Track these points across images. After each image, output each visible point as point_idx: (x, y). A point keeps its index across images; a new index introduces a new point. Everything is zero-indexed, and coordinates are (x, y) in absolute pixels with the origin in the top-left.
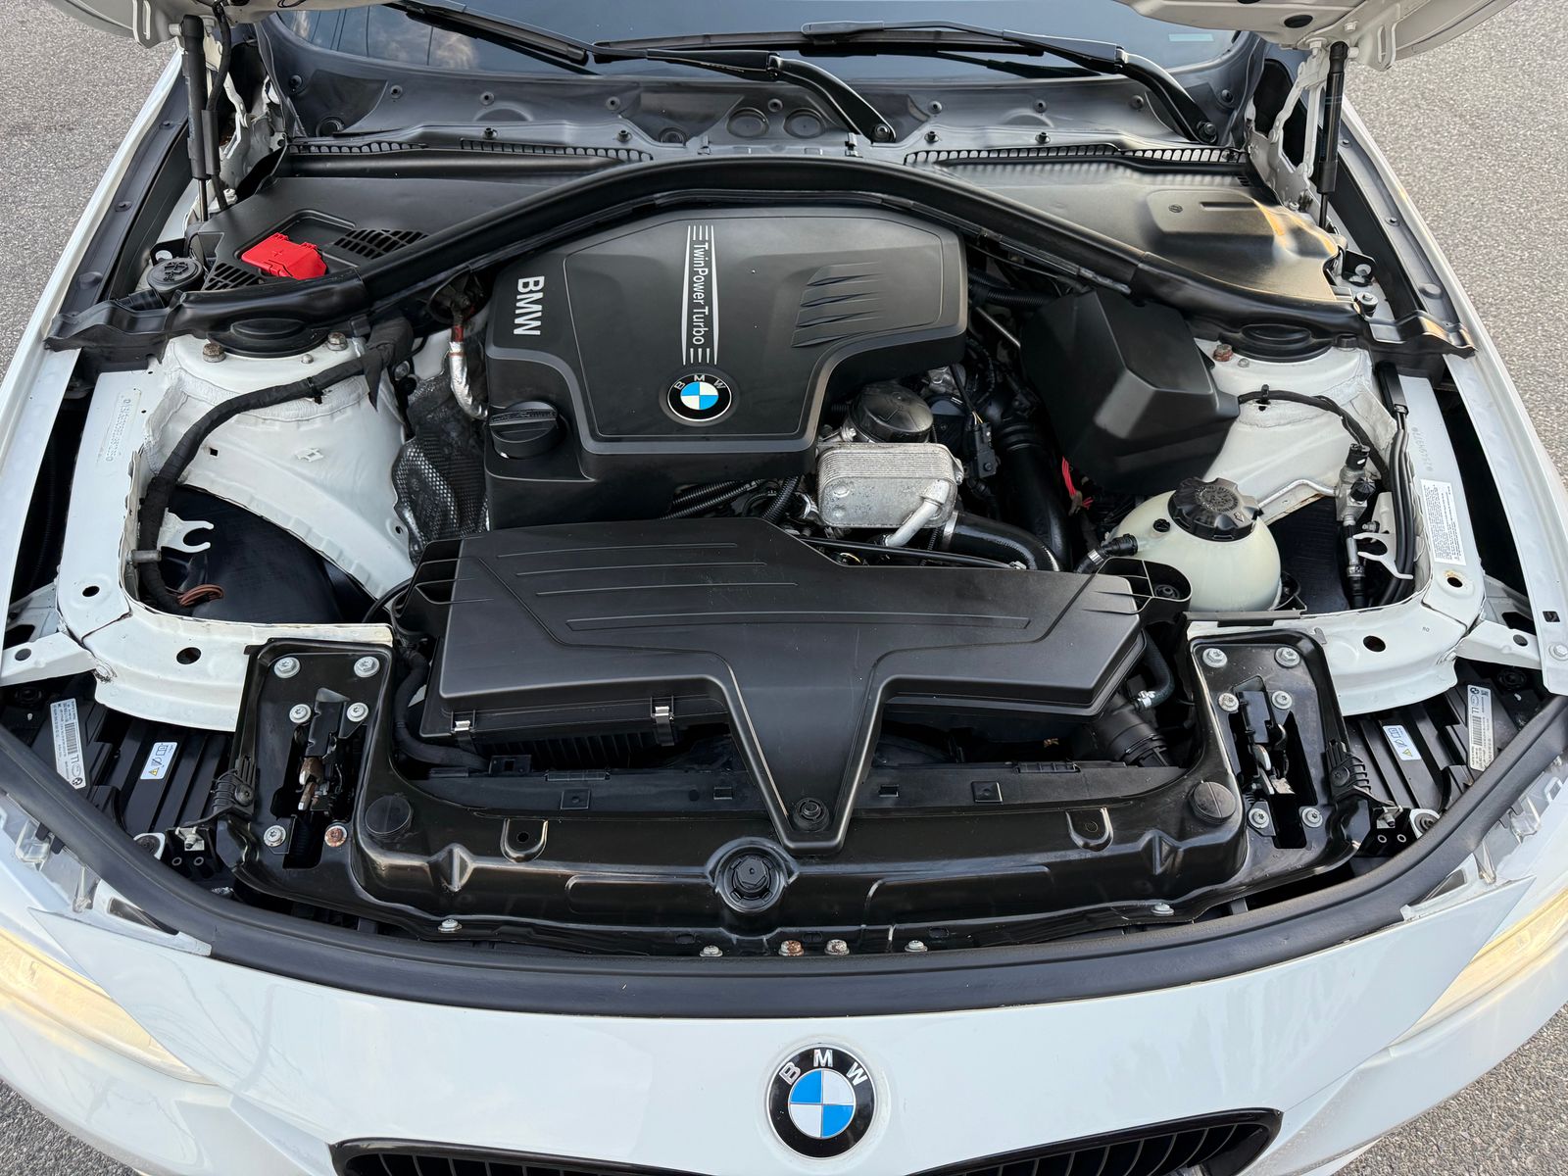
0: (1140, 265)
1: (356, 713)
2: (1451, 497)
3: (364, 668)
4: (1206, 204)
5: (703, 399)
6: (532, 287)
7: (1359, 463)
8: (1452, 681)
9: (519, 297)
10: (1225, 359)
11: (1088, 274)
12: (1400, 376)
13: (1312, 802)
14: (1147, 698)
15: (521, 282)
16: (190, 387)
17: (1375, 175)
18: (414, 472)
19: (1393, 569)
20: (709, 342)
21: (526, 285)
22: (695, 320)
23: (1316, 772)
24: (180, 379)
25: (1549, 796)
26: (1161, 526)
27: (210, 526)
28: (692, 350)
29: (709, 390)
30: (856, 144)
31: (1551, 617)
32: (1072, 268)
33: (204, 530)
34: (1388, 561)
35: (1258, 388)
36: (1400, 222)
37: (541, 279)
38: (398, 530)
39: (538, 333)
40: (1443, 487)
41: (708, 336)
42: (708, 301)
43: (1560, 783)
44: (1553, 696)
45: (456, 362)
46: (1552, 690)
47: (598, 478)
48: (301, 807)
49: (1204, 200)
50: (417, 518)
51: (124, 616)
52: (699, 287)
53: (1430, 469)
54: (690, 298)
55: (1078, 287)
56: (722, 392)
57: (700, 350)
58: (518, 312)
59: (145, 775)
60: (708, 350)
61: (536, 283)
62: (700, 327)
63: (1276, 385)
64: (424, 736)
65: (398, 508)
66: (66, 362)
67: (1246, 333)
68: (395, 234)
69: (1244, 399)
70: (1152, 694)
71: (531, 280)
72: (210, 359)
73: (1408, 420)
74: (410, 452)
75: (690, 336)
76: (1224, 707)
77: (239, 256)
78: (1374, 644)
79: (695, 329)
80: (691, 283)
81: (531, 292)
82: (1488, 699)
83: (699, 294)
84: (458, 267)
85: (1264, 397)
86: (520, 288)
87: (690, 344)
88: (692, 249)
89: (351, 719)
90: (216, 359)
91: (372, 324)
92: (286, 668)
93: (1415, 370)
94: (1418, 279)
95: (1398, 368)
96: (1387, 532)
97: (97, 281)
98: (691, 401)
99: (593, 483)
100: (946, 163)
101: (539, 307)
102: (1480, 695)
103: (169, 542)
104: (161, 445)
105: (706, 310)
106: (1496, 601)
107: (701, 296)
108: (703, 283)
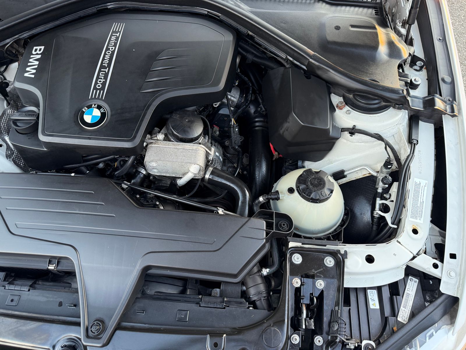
0: (311, 60)
2: (426, 188)
4: (353, 26)
5: (93, 117)
6: (38, 52)
7: (389, 167)
8: (402, 276)
9: (32, 56)
10: (341, 109)
11: (291, 59)
12: (420, 122)
13: (321, 334)
14: (265, 272)
17: (439, 13)
19: (389, 221)
20: (103, 88)
21: (36, 50)
22: (101, 75)
23: (326, 319)
25: (427, 338)
26: (291, 191)
28: (95, 91)
31: (453, 256)
32: (283, 55)
34: (388, 217)
35: (351, 126)
36: (444, 40)
37: (43, 48)
38: (1, 146)
39: (33, 76)
40: (423, 182)
41: (104, 84)
42: (109, 66)
43: (434, 333)
44: (443, 294)
46: (443, 292)
47: (48, 149)
49: (353, 24)
52: (107, 57)
53: (420, 173)
54: (102, 63)
55: (286, 64)
56: (103, 115)
57: (98, 91)
58: (29, 64)
60: (102, 91)
61: (40, 50)
62: (101, 79)
63: (359, 126)
67: (354, 96)
69: (343, 130)
70: (268, 270)
71: (38, 48)
73: (417, 147)
75: (96, 83)
76: (294, 285)
78: (370, 259)
79: (99, 80)
80: (105, 54)
82: (416, 285)
83: (106, 61)
84: (15, 37)
85: (353, 131)
86: (34, 52)
87: (95, 88)
88: (112, 35)
93: (428, 120)
94: (442, 73)
95: (420, 118)
96: (392, 201)
98: (88, 118)
99: (46, 151)
101: (37, 63)
102: (413, 282)
105: (107, 70)
106: (434, 237)
107: (107, 62)
108: (110, 55)
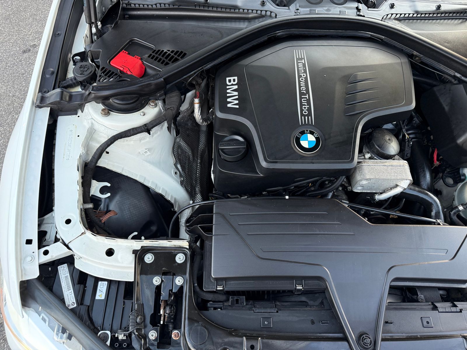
1: (179, 281)
3: (180, 258)
5: (310, 142)
6: (232, 82)
9: (228, 87)
11: (458, 75)
15: (228, 79)
16: (97, 126)
18: (179, 147)
20: (310, 114)
21: (230, 81)
22: (303, 102)
24: (92, 124)
27: (109, 185)
28: (303, 117)
29: (311, 138)
30: (361, 9)
32: (452, 72)
33: (106, 186)
37: (236, 78)
38: (176, 173)
39: (237, 107)
41: (309, 110)
42: (308, 92)
45: (197, 106)
48: (162, 322)
50: (181, 166)
51: (82, 234)
52: (303, 84)
54: (300, 90)
55: (453, 80)
56: (317, 139)
57: (306, 117)
58: (228, 95)
59: (97, 297)
60: (310, 117)
61: (234, 80)
64: (204, 290)
65: (175, 165)
66: (45, 113)
68: (172, 52)
71: (232, 78)
72: (104, 116)
74: (178, 140)
75: (302, 110)
77: (109, 62)
79: (303, 107)
80: (299, 81)
81: (232, 85)
84: (199, 69)
86: (228, 83)
87: (302, 115)
88: (298, 63)
89: (177, 284)
90: (106, 116)
91: (165, 94)
92: (149, 258)
97: (53, 73)
98: (305, 144)
99: (263, 176)
100: (399, 20)
101: (236, 93)
103: (94, 192)
104: (87, 153)
107: (304, 88)
108: (304, 82)
